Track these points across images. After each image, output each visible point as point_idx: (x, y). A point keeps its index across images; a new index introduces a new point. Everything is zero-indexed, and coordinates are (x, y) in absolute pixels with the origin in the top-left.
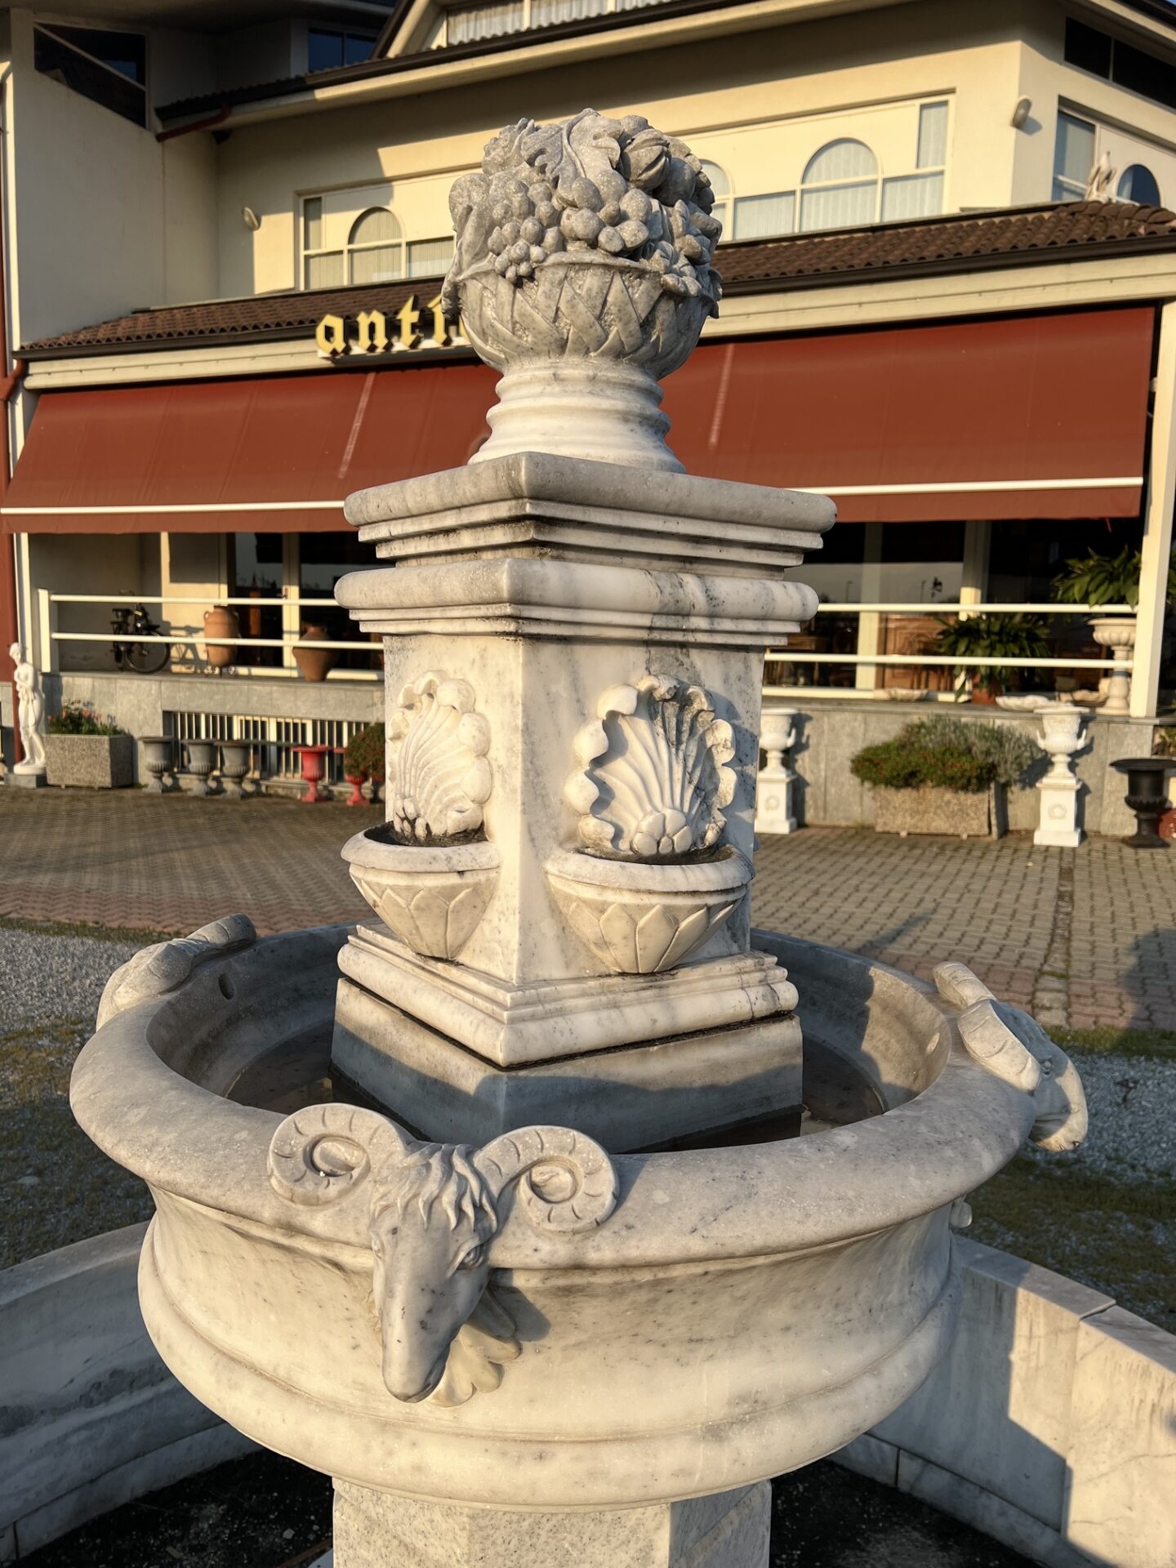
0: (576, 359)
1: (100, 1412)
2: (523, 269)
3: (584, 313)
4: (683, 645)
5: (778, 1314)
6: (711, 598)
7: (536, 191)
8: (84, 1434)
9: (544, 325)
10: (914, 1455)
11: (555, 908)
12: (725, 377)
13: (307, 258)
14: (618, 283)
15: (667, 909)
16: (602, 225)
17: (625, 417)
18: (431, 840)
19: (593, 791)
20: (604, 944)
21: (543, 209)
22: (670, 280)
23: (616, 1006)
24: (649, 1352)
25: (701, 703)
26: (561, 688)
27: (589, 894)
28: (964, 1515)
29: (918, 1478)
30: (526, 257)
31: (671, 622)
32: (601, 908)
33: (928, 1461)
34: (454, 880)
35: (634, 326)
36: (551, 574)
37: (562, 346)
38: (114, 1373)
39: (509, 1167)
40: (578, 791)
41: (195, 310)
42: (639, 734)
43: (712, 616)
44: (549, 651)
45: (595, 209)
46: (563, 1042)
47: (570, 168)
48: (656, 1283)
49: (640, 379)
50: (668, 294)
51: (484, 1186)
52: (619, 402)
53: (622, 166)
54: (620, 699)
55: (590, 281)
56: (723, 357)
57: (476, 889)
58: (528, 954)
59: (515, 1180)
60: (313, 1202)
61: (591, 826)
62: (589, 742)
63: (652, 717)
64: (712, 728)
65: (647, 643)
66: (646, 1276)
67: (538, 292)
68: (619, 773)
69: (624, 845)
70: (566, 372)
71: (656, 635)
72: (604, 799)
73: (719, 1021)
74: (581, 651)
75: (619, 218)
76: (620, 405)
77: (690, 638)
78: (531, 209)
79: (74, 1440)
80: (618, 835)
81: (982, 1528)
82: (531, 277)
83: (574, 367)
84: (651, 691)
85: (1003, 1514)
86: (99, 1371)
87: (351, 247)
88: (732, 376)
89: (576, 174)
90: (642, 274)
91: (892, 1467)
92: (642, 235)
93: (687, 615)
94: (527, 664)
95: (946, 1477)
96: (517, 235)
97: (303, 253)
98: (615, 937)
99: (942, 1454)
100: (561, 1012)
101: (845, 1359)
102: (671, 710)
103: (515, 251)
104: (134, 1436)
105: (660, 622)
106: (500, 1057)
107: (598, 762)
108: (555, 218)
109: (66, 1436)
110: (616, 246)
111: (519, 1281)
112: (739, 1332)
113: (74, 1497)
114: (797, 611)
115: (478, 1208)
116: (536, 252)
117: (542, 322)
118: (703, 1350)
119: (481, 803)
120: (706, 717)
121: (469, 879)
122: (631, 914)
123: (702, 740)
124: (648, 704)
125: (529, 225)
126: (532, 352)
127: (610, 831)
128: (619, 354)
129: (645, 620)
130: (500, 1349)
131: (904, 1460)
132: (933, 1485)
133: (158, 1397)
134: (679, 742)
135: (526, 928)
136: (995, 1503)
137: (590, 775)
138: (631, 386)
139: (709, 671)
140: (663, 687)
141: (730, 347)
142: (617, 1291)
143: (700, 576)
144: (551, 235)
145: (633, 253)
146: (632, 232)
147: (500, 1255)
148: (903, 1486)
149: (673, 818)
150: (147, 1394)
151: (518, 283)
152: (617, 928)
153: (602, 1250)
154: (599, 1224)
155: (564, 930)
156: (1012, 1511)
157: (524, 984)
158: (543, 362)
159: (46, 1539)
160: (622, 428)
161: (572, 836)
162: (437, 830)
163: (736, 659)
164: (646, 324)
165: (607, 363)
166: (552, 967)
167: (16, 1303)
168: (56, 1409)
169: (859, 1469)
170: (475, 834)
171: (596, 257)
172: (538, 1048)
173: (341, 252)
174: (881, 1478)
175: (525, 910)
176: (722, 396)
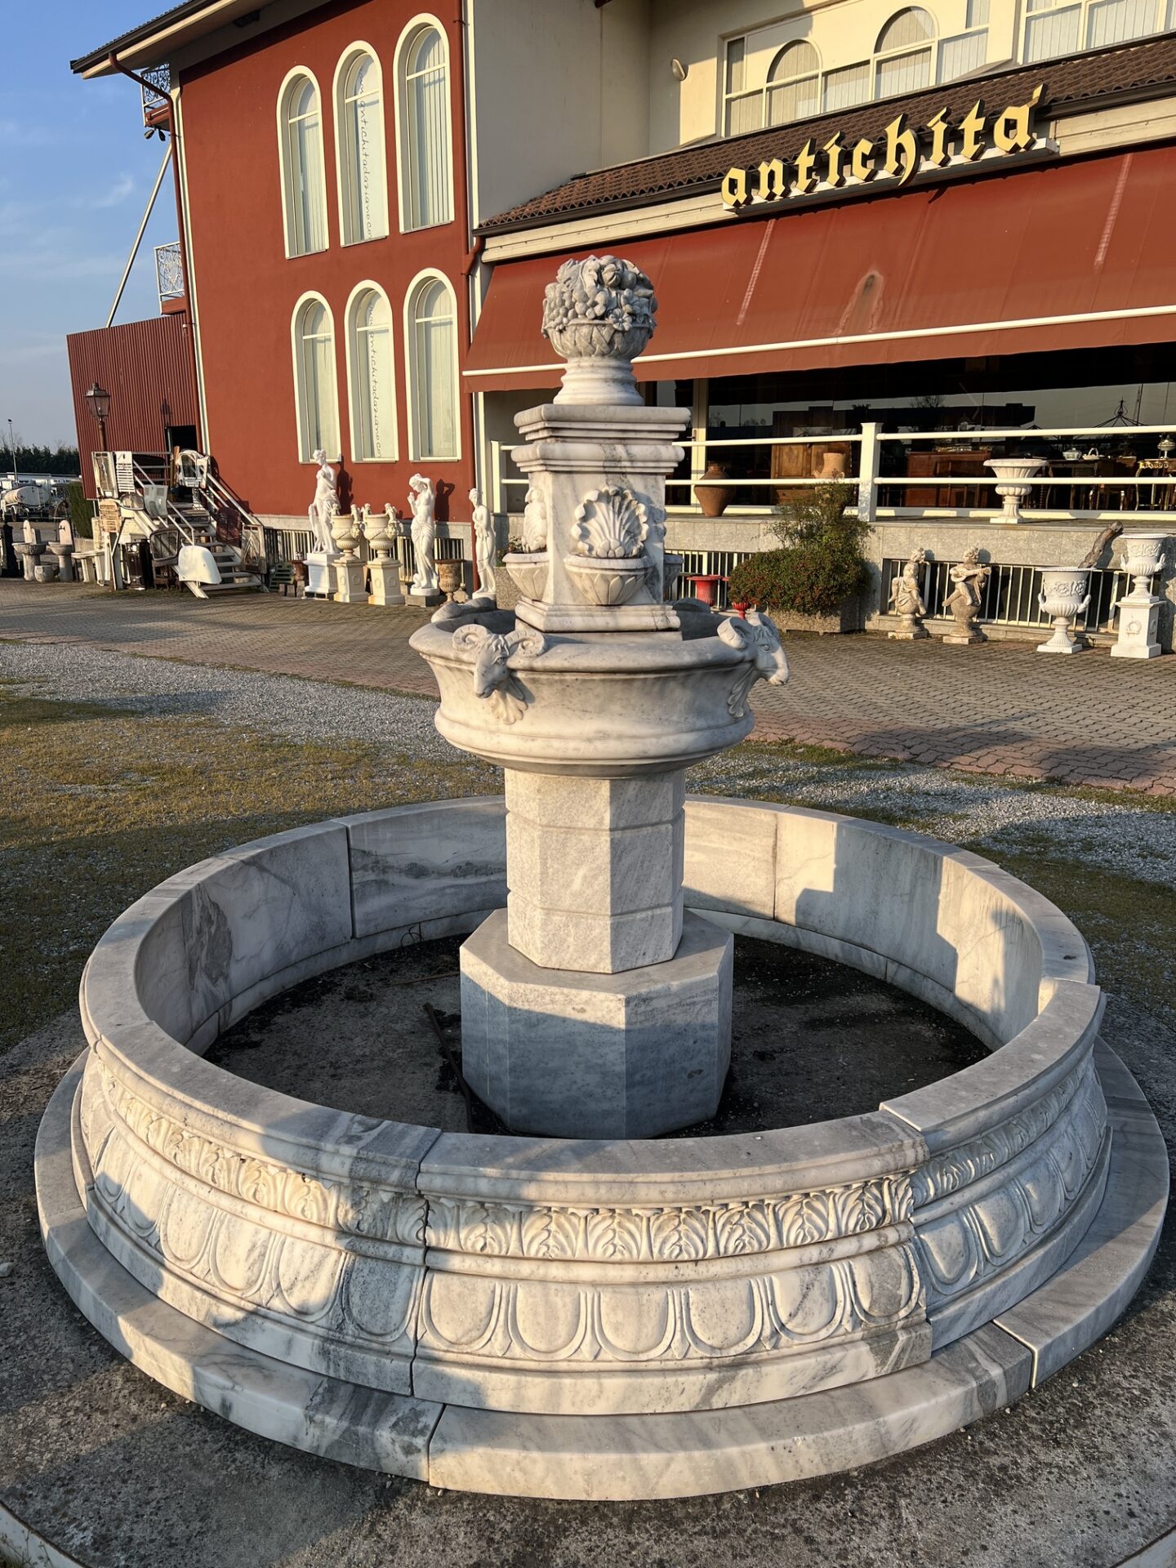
0: (586, 358)
1: (461, 881)
2: (561, 327)
3: (585, 343)
4: (623, 473)
5: (616, 708)
6: (628, 454)
7: (566, 296)
8: (453, 890)
9: (571, 347)
10: (894, 961)
11: (568, 577)
12: (1119, 190)
13: (729, 101)
14: (595, 329)
15: (602, 576)
16: (587, 308)
17: (606, 380)
18: (530, 552)
19: (579, 531)
20: (586, 591)
21: (567, 304)
22: (615, 326)
23: (592, 616)
24: (569, 712)
25: (630, 497)
26: (568, 491)
27: (575, 570)
28: (915, 993)
29: (895, 974)
30: (561, 323)
31: (613, 464)
32: (580, 575)
33: (901, 964)
34: (533, 566)
35: (605, 345)
36: (557, 448)
37: (580, 354)
38: (468, 864)
39: (515, 639)
40: (575, 531)
41: (623, 171)
42: (601, 509)
43: (632, 461)
44: (563, 477)
45: (585, 302)
46: (567, 626)
47: (579, 285)
48: (562, 681)
49: (614, 363)
50: (616, 331)
51: (506, 642)
52: (603, 374)
53: (600, 282)
54: (592, 495)
55: (585, 330)
56: (1119, 169)
57: (541, 569)
58: (558, 594)
59: (517, 643)
60: (463, 651)
61: (583, 546)
62: (579, 512)
63: (608, 502)
64: (637, 507)
65: (606, 473)
66: (557, 677)
67: (568, 334)
68: (592, 525)
69: (594, 553)
70: (582, 364)
71: (607, 470)
72: (585, 534)
73: (639, 628)
74: (575, 476)
75: (595, 304)
76: (602, 376)
77: (624, 470)
78: (563, 302)
79: (448, 891)
80: (591, 549)
81: (924, 999)
82: (564, 329)
83: (586, 362)
84: (607, 492)
85: (933, 989)
86: (460, 860)
87: (770, 84)
88: (1126, 188)
89: (582, 287)
90: (604, 325)
91: (883, 968)
92: (602, 312)
93: (620, 461)
94: (553, 482)
95: (908, 971)
96: (558, 314)
97: (725, 97)
98: (588, 588)
99: (907, 960)
100: (568, 615)
101: (643, 730)
102: (618, 499)
103: (557, 320)
104: (477, 899)
105: (607, 464)
106: (541, 627)
107: (585, 519)
108: (573, 305)
109: (444, 888)
110: (593, 316)
111: (520, 675)
112: (601, 711)
113: (448, 920)
114: (673, 457)
115: (503, 648)
116: (565, 320)
117: (570, 345)
118: (588, 715)
119: (545, 537)
120: (634, 503)
121: (538, 565)
122: (591, 577)
123: (634, 511)
124: (604, 497)
125: (562, 311)
126: (571, 356)
127: (587, 547)
128: (603, 355)
129: (601, 464)
130: (522, 705)
131: (890, 965)
132: (901, 977)
133: (490, 882)
134: (619, 512)
135: (556, 584)
136: (930, 983)
137: (580, 526)
138: (609, 367)
139: (637, 484)
140: (611, 490)
141: (1128, 157)
142: (550, 683)
143: (625, 445)
144: (570, 313)
145: (602, 317)
146: (599, 310)
147: (512, 663)
148: (889, 980)
149: (614, 543)
150: (484, 879)
151: (561, 331)
152: (587, 584)
153: (538, 664)
154: (538, 656)
155: (573, 586)
156: (937, 986)
157: (556, 604)
158: (576, 359)
159: (434, 937)
160: (605, 385)
161: (575, 549)
162: (532, 549)
163: (650, 479)
164: (611, 343)
165: (599, 358)
166: (568, 600)
167: (420, 814)
168: (441, 874)
169: (867, 971)
170: (543, 549)
171: (586, 321)
172: (556, 627)
173: (760, 91)
174: (878, 976)
175: (555, 577)
176: (1113, 211)
